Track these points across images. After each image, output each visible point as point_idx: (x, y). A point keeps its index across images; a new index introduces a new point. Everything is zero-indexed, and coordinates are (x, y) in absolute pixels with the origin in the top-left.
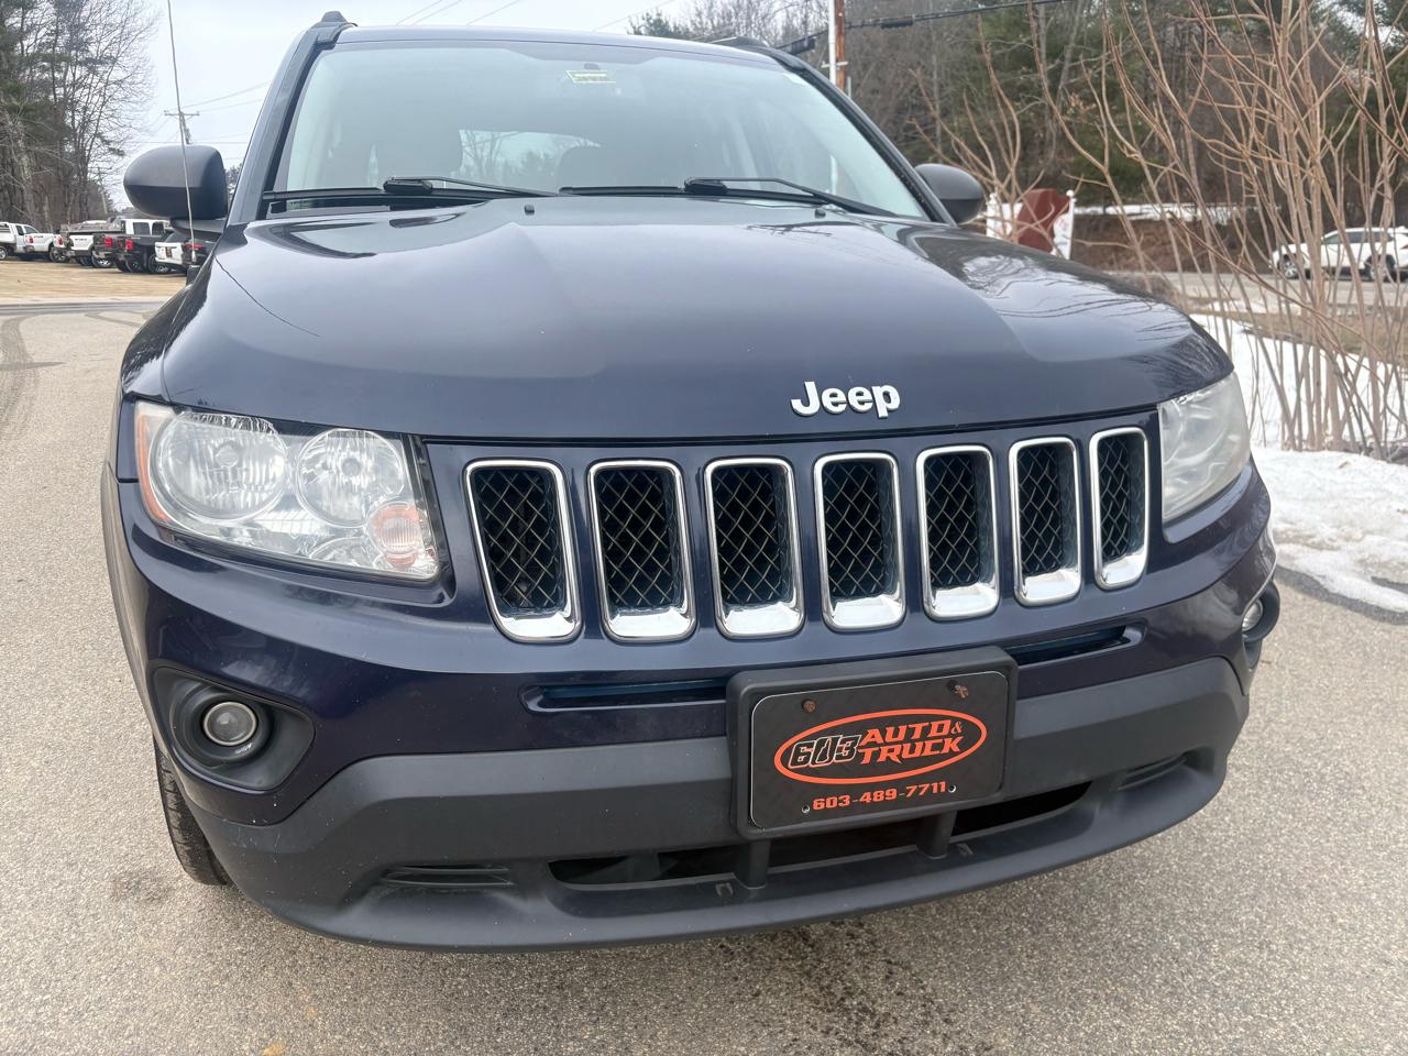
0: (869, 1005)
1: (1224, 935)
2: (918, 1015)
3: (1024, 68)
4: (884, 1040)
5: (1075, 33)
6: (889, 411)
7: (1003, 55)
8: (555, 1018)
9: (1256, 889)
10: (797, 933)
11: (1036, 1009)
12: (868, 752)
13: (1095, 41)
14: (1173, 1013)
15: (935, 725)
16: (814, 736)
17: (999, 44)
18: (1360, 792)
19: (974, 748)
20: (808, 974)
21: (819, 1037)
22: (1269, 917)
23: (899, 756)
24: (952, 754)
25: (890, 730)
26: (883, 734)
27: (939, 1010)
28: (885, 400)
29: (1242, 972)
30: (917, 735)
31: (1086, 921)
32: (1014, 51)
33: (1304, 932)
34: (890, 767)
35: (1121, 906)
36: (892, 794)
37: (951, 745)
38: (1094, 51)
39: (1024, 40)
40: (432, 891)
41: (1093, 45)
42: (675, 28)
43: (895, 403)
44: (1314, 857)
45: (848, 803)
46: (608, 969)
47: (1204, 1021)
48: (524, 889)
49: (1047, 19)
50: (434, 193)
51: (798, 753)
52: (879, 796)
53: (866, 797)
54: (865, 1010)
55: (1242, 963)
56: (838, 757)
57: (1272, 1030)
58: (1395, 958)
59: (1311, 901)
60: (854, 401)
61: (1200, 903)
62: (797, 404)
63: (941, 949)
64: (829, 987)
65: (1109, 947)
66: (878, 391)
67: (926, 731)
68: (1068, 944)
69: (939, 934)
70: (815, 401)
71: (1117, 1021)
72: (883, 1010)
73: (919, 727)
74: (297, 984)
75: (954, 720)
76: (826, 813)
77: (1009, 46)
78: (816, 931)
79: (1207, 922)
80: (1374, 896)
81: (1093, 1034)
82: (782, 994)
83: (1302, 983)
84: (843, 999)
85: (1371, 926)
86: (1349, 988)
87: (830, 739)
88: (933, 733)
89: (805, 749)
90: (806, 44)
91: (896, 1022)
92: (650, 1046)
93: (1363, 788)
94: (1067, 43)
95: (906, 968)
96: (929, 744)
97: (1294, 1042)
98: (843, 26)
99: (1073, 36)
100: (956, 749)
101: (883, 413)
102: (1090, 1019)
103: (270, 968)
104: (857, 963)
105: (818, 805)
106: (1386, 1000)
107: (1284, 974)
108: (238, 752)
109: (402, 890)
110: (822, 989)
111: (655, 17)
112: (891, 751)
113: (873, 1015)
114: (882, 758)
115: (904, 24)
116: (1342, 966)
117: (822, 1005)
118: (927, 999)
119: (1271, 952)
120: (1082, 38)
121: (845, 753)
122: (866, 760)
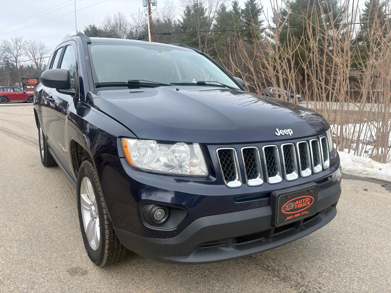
0: (273, 268)
1: (332, 244)
2: (284, 268)
3: (195, 46)
4: (281, 275)
5: (207, 38)
6: (292, 134)
7: (190, 42)
8: (208, 283)
9: (333, 234)
10: (250, 256)
11: (306, 264)
12: (296, 206)
13: (212, 41)
14: (332, 260)
15: (306, 199)
16: (288, 204)
17: (188, 40)
18: (340, 212)
19: (312, 203)
20: (257, 264)
21: (268, 277)
22: (338, 239)
23: (301, 206)
24: (309, 205)
25: (300, 201)
26: (299, 201)
27: (288, 267)
28: (290, 132)
29: (339, 250)
30: (303, 202)
31: (306, 245)
32: (192, 42)
33: (346, 241)
34: (299, 209)
35: (310, 241)
36: (299, 215)
37: (309, 203)
38: (212, 43)
39: (195, 39)
40: (206, 249)
41: (212, 42)
42: (99, 29)
43: (292, 133)
44: (339, 226)
45: (292, 217)
46: (213, 271)
47: (338, 260)
48: (227, 246)
49: (200, 35)
50: (141, 84)
51: (285, 207)
52: (297, 215)
53: (295, 216)
54: (273, 269)
55: (338, 248)
56: (292, 208)
57: (351, 260)
58: (364, 243)
59: (344, 235)
60: (285, 132)
61: (324, 238)
62: (276, 133)
63: (281, 255)
64: (263, 266)
65: (312, 249)
66: (289, 130)
67: (305, 200)
68: (305, 250)
69: (279, 252)
70: (279, 133)
71: (323, 263)
72: (277, 269)
73: (304, 200)
74: (140, 286)
75: (309, 198)
76: (289, 220)
77: (191, 41)
78: (253, 256)
79: (327, 241)
80: (354, 232)
81: (319, 266)
82: (255, 269)
83: (351, 251)
84: (268, 268)
85: (357, 238)
86: (359, 250)
87: (290, 204)
88: (306, 201)
89: (286, 206)
90: (142, 37)
91: (281, 271)
92: (233, 285)
93: (340, 211)
94: (205, 41)
95: (276, 260)
96: (305, 203)
97: (356, 262)
98: (152, 33)
99: (207, 39)
100: (309, 204)
101: (291, 135)
102: (318, 264)
103: (130, 284)
104: (266, 260)
105: (288, 218)
106: (367, 251)
107: (347, 249)
108: (161, 221)
109: (199, 250)
110: (262, 267)
111: (93, 26)
112: (300, 205)
113: (276, 270)
114: (298, 207)
115: (168, 34)
116: (356, 246)
117: (264, 270)
118: (285, 266)
119: (342, 246)
120: (209, 40)
121: (293, 206)
122: (296, 208)
